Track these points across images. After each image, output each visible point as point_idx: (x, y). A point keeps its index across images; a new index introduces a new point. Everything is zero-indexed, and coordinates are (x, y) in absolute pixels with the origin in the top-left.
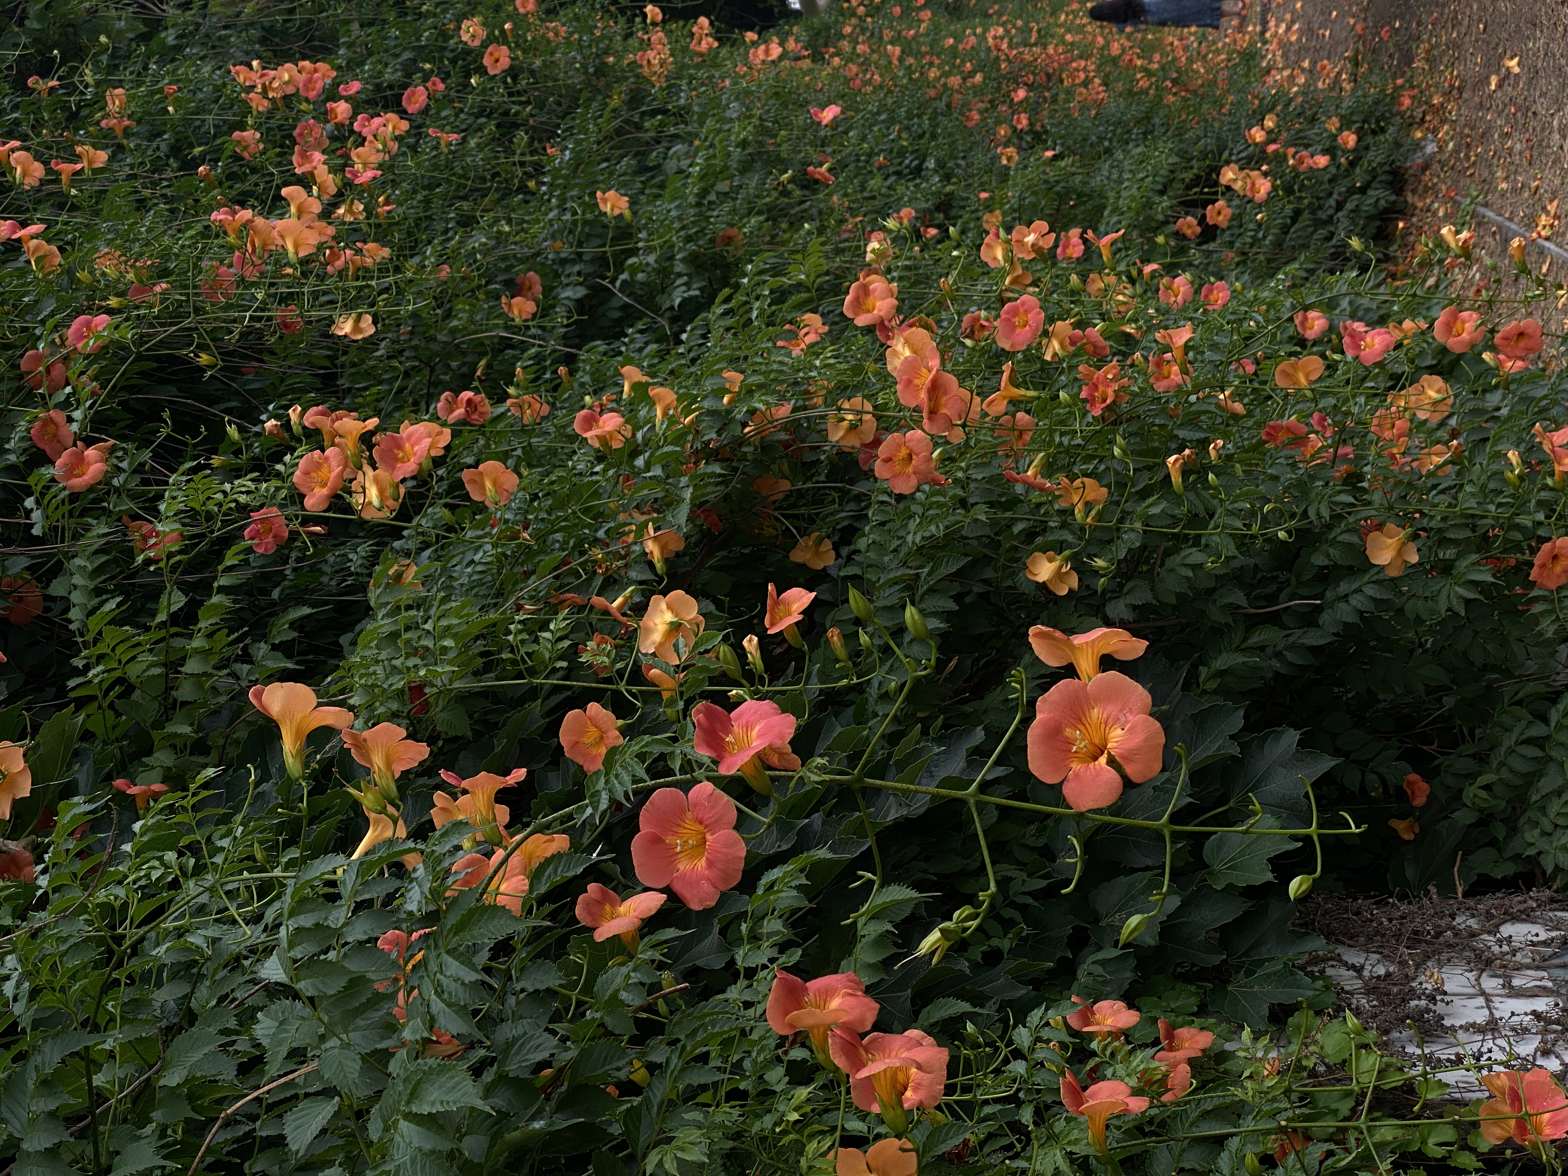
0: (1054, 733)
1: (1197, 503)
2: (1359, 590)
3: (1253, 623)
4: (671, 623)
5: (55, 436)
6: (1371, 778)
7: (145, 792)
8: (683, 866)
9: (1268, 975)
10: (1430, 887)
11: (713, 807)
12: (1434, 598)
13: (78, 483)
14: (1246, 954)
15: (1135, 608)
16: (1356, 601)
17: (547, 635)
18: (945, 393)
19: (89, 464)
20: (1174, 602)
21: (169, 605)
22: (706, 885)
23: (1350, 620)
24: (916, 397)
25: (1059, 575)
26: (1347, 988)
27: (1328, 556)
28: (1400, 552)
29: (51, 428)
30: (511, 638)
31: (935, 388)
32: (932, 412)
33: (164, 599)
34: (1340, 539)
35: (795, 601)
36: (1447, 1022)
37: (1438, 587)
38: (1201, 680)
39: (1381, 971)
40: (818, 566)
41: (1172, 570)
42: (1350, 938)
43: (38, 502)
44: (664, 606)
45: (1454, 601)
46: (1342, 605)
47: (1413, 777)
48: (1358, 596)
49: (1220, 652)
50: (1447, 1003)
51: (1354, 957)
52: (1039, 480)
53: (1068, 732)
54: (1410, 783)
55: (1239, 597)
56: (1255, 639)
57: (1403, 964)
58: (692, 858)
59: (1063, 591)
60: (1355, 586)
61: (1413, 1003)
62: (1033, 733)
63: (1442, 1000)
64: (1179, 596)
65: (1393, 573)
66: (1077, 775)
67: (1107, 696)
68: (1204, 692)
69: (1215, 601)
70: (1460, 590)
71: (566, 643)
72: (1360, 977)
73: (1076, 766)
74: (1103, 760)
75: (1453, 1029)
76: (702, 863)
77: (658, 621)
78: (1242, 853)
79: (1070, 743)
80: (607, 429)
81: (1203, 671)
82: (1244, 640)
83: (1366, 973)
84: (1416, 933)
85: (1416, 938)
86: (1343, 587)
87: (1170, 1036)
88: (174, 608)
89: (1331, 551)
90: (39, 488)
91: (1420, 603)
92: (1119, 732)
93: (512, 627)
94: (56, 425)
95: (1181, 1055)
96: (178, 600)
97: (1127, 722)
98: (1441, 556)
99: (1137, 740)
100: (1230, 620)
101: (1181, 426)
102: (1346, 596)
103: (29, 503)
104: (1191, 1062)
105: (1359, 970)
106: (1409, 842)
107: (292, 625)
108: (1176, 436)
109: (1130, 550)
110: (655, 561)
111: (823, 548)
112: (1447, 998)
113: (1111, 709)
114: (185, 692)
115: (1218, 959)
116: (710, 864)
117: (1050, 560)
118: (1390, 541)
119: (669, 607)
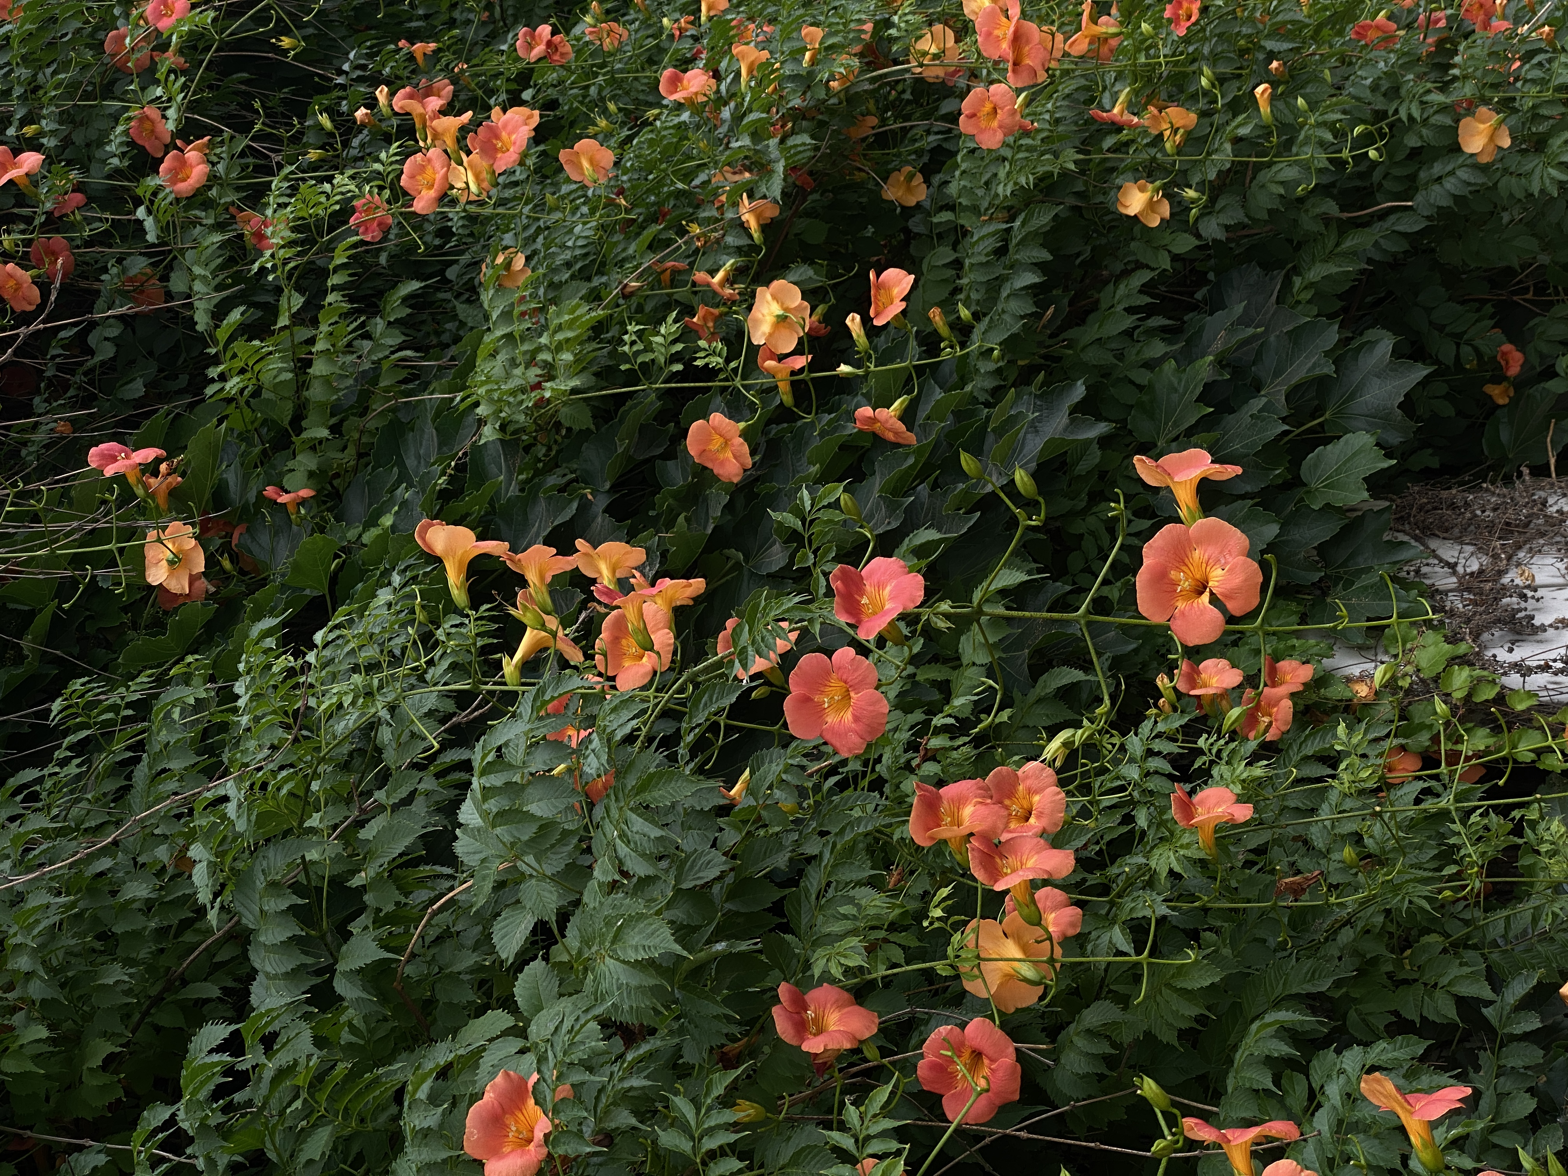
0: (1161, 578)
1: (1286, 111)
2: (1452, 173)
3: (1345, 227)
4: (778, 316)
5: (153, 131)
6: (1466, 350)
7: (294, 500)
8: (831, 719)
9: (1365, 588)
10: (1522, 468)
11: (855, 670)
12: (1529, 175)
13: (185, 187)
14: (1344, 564)
15: (1227, 228)
16: (1450, 184)
17: (659, 339)
18: (1028, 42)
19: (192, 167)
20: (1266, 217)
21: (290, 308)
22: (854, 738)
23: (1444, 203)
24: (998, 47)
25: (1151, 205)
26: (1441, 588)
27: (1421, 137)
28: (1492, 138)
29: (147, 125)
30: (626, 348)
31: (1018, 39)
32: (1016, 64)
33: (283, 302)
34: (1432, 120)
35: (895, 285)
36: (1537, 622)
37: (1531, 165)
38: (1295, 290)
39: (1474, 567)
40: (911, 202)
41: (1263, 186)
42: (1445, 531)
43: (149, 212)
44: (769, 297)
45: (1547, 182)
46: (1436, 187)
47: (1507, 347)
48: (1452, 180)
49: (1313, 261)
50: (1538, 600)
51: (1449, 552)
52: (1127, 117)
53: (1173, 574)
54: (1504, 354)
55: (1331, 207)
56: (1348, 243)
57: (1496, 557)
58: (839, 710)
59: (1154, 222)
60: (1449, 168)
61: (1506, 600)
62: (1141, 579)
63: (1533, 597)
64: (1270, 212)
65: (1485, 159)
66: (1182, 613)
67: (1208, 538)
68: (1298, 302)
69: (1307, 211)
70: (1554, 172)
71: (679, 347)
72: (1454, 573)
73: (1181, 605)
74: (1206, 597)
75: (1543, 628)
76: (848, 716)
77: (765, 311)
78: (1338, 471)
79: (1175, 584)
80: (694, 89)
81: (1297, 281)
82: (1337, 245)
83: (1460, 569)
84: (1508, 524)
85: (1508, 530)
86: (1437, 169)
87: (1273, 672)
88: (294, 310)
89: (1424, 131)
90: (148, 195)
91: (1514, 180)
92: (1219, 572)
93: (626, 337)
94: (152, 122)
95: (1282, 690)
96: (298, 301)
97: (1226, 563)
98: (1534, 130)
99: (1237, 580)
100: (1322, 229)
101: (1268, 36)
102: (1440, 178)
103: (141, 212)
104: (1293, 696)
105: (1453, 566)
106: (1504, 406)
107: (405, 300)
108: (1264, 48)
109: (1220, 172)
110: (753, 231)
111: (914, 183)
112: (1538, 594)
113: (1212, 551)
114: (316, 393)
115: (1316, 576)
116: (856, 719)
117: (1142, 190)
118: (1482, 126)
119: (774, 297)
